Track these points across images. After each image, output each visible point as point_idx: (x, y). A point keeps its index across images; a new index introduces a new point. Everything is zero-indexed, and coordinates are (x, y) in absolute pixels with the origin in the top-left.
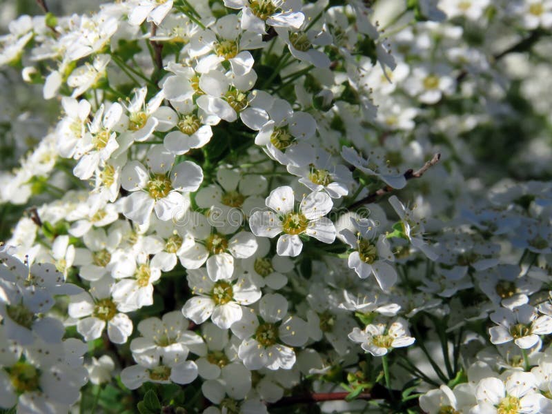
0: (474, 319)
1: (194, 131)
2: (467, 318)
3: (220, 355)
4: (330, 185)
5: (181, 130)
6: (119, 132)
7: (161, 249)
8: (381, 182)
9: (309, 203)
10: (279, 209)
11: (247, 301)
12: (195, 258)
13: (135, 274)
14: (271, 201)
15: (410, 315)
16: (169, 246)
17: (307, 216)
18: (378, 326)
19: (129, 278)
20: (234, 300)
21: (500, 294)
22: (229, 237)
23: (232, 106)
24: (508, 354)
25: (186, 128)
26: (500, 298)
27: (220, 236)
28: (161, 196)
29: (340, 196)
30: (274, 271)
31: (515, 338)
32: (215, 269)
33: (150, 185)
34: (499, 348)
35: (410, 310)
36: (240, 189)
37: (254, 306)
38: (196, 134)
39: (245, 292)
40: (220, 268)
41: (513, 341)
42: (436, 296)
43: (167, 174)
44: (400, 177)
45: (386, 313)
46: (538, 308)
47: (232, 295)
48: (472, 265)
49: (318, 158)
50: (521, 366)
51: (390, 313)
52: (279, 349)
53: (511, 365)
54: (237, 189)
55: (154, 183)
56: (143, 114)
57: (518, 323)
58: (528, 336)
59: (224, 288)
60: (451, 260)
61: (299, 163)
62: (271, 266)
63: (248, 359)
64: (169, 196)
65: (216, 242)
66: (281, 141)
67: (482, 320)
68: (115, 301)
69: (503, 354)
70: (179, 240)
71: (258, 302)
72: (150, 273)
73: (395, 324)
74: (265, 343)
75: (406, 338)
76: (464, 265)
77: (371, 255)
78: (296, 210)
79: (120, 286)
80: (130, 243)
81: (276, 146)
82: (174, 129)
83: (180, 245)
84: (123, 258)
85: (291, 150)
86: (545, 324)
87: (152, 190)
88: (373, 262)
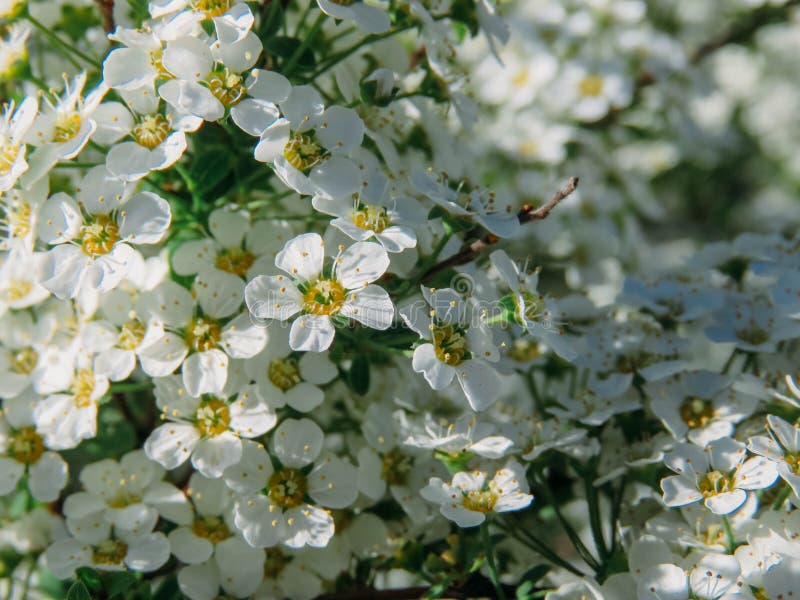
0: (643, 462)
1: (158, 142)
2: (630, 461)
3: (215, 523)
4: (388, 230)
5: (137, 140)
6: (33, 144)
7: (112, 344)
8: (479, 227)
9: (347, 261)
10: (296, 271)
11: (250, 430)
12: (164, 359)
13: (72, 386)
14: (285, 259)
15: (528, 457)
16: (124, 339)
17: (346, 283)
18: (474, 475)
19: (63, 392)
20: (232, 430)
21: (686, 420)
22: (224, 321)
23: (217, 96)
24: (698, 523)
25: (146, 135)
26: (687, 428)
27: (207, 320)
28: (102, 251)
29: (402, 249)
30: (302, 380)
31: (706, 496)
32: (196, 375)
33: (83, 233)
34: (684, 511)
35: (529, 449)
36: (248, 243)
37: (265, 440)
38: (161, 146)
39: (251, 415)
40: (205, 373)
41: (702, 502)
42: (578, 424)
43: (111, 214)
44: (512, 219)
45: (485, 453)
46: (747, 444)
47: (228, 420)
48: (639, 371)
49: (365, 184)
50: (720, 543)
51: (493, 453)
52: (306, 513)
53: (705, 541)
54: (244, 243)
55: (89, 229)
56: (76, 116)
57: (712, 470)
58: (728, 493)
59: (214, 409)
60: (605, 364)
61: (331, 194)
62: (298, 373)
63: (253, 530)
64: (115, 251)
65: (200, 330)
66: (303, 157)
67: (656, 464)
68: (39, 431)
69: (690, 522)
70: (139, 327)
71: (271, 433)
72: (93, 384)
73: (502, 471)
74: (283, 502)
75: (520, 495)
76: (627, 371)
77: (457, 350)
78: (327, 273)
79: (49, 406)
80: (70, 335)
81: (295, 164)
82: (127, 139)
83: (141, 336)
84: (55, 360)
85: (319, 172)
86: (758, 470)
87: (86, 243)
88: (460, 363)
